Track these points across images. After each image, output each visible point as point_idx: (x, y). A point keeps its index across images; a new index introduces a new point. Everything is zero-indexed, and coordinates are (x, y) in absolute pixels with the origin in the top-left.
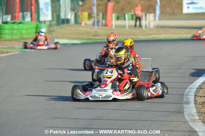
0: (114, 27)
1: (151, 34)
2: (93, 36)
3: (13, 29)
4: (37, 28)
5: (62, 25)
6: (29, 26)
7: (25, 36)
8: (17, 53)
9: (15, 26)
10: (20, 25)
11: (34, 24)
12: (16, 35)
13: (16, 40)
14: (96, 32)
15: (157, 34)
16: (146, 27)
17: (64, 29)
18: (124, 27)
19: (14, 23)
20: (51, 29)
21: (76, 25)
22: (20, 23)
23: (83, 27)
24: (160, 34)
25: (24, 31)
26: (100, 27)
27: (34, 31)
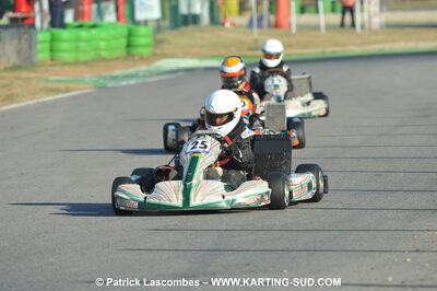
0: (294, 29)
1: (374, 43)
2: (250, 49)
3: (78, 40)
4: (130, 35)
5: (183, 29)
6: (112, 32)
7: (104, 54)
8: (88, 91)
9: (83, 33)
10: (94, 31)
11: (123, 29)
12: (84, 51)
13: (85, 63)
14: (256, 41)
15: (387, 42)
16: (363, 27)
17: (188, 35)
18: (316, 28)
19: (80, 26)
20: (159, 36)
21: (214, 28)
22: (94, 26)
23: (228, 30)
24: (394, 41)
25: (102, 44)
26: (265, 29)
27: (124, 42)
